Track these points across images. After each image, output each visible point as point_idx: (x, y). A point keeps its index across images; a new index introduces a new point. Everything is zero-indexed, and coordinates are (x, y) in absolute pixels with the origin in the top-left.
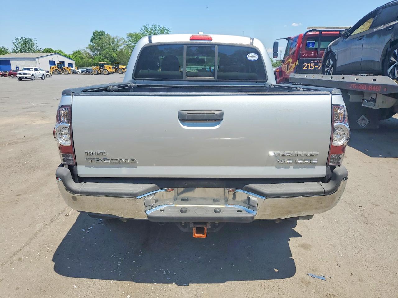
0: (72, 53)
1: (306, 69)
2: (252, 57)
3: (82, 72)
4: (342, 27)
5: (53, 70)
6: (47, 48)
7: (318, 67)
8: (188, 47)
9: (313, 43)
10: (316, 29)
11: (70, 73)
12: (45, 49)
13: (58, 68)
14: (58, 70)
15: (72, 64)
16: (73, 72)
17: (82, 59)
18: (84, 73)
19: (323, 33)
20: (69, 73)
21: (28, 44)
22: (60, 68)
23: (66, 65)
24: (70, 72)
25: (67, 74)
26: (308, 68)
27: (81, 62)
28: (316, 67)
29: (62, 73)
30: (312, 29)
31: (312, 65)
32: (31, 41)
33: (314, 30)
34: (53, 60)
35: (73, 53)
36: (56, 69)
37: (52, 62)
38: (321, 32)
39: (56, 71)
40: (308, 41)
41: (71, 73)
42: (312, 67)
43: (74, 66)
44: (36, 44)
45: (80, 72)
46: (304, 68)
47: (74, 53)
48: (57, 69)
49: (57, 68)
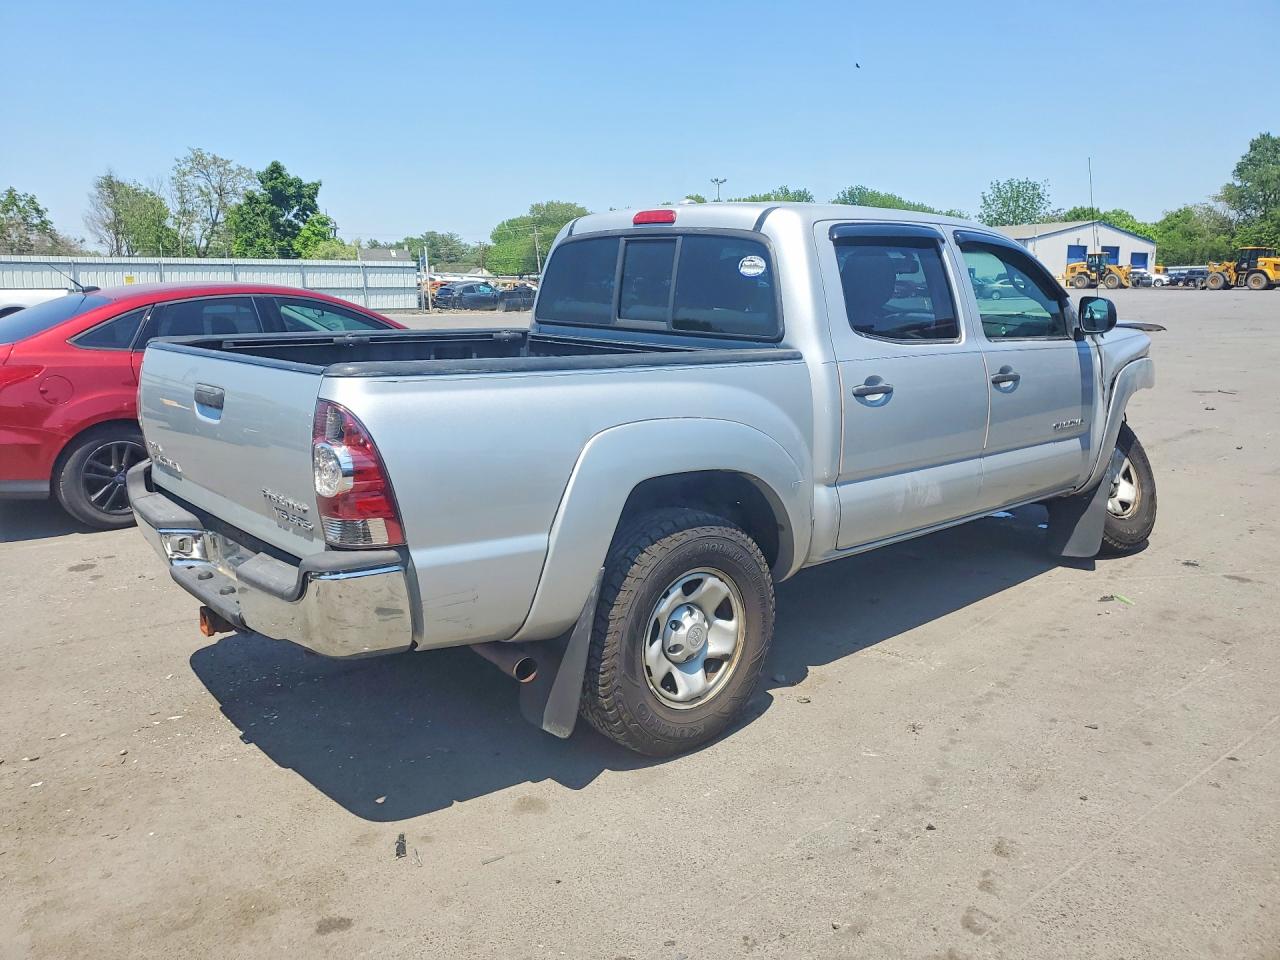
0: (1160, 218)
2: (751, 267)
3: (1173, 283)
5: (1073, 274)
6: (1078, 207)
8: (627, 242)
11: (1126, 284)
12: (1072, 209)
13: (1089, 268)
14: (1088, 276)
15: (1145, 256)
16: (1138, 281)
17: (1189, 235)
18: (1181, 284)
20: (1122, 286)
21: (1025, 199)
22: (1093, 269)
23: (1124, 259)
24: (1124, 282)
25: (1116, 288)
27: (1184, 247)
29: (1101, 286)
32: (1034, 188)
34: (1080, 244)
35: (1164, 218)
36: (1080, 273)
37: (1076, 251)
39: (1079, 279)
41: (1130, 284)
43: (1151, 262)
44: (1046, 198)
45: (1165, 279)
47: (1167, 219)
48: (1085, 273)
49: (1085, 270)
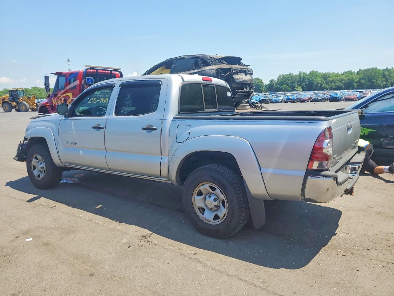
1: (91, 102)
4: (110, 68)
7: (99, 100)
9: (91, 80)
10: (94, 67)
19: (99, 71)
26: (92, 102)
28: (98, 100)
30: (91, 67)
31: (95, 99)
33: (92, 68)
38: (97, 70)
40: (87, 78)
42: (95, 101)
46: (89, 102)
